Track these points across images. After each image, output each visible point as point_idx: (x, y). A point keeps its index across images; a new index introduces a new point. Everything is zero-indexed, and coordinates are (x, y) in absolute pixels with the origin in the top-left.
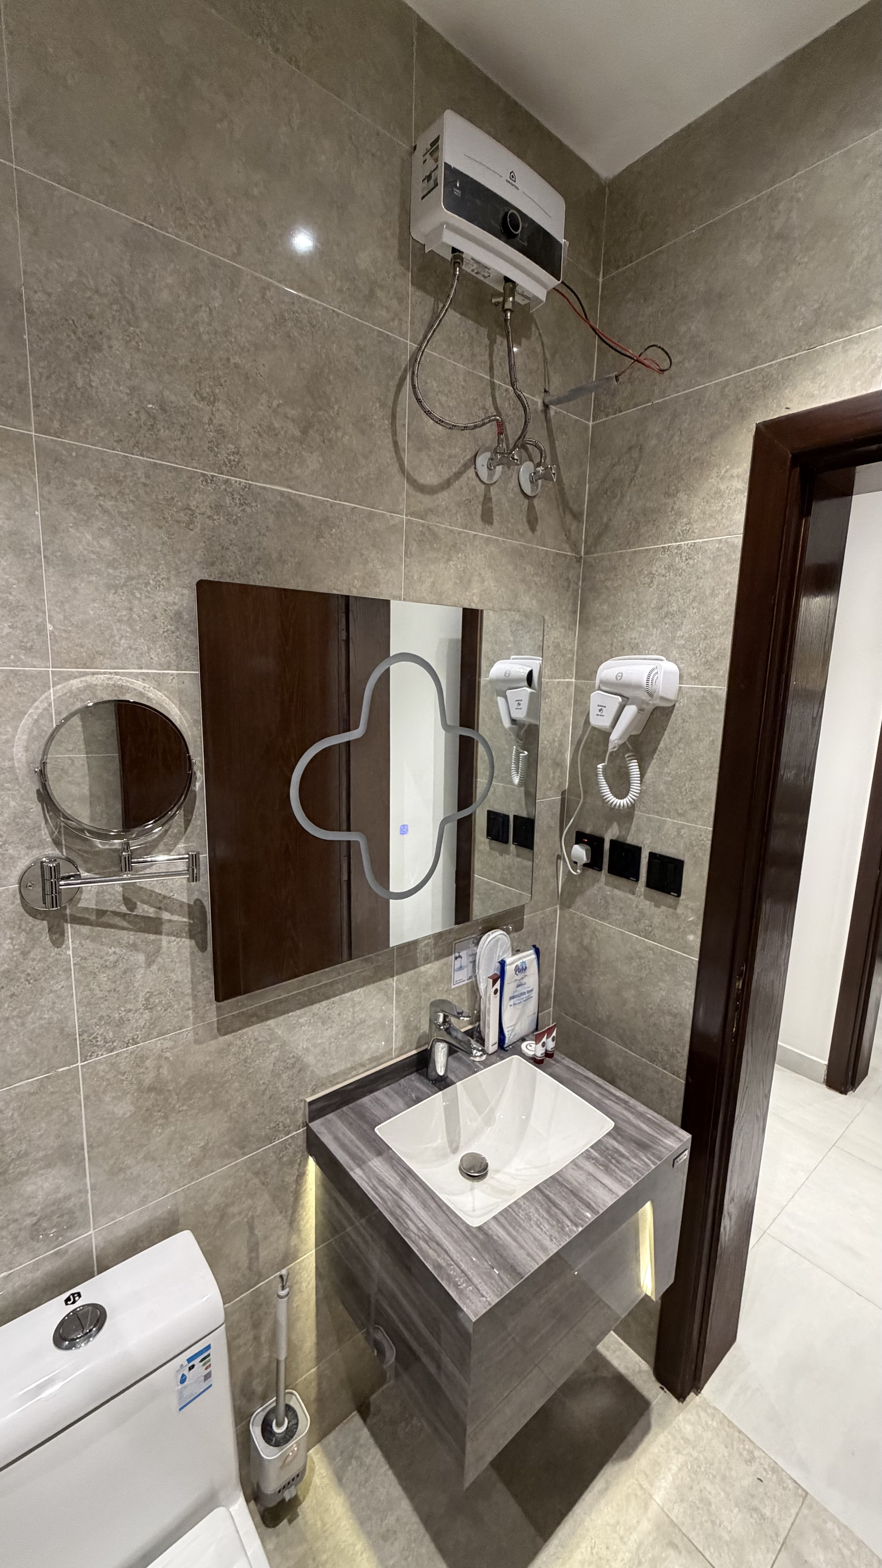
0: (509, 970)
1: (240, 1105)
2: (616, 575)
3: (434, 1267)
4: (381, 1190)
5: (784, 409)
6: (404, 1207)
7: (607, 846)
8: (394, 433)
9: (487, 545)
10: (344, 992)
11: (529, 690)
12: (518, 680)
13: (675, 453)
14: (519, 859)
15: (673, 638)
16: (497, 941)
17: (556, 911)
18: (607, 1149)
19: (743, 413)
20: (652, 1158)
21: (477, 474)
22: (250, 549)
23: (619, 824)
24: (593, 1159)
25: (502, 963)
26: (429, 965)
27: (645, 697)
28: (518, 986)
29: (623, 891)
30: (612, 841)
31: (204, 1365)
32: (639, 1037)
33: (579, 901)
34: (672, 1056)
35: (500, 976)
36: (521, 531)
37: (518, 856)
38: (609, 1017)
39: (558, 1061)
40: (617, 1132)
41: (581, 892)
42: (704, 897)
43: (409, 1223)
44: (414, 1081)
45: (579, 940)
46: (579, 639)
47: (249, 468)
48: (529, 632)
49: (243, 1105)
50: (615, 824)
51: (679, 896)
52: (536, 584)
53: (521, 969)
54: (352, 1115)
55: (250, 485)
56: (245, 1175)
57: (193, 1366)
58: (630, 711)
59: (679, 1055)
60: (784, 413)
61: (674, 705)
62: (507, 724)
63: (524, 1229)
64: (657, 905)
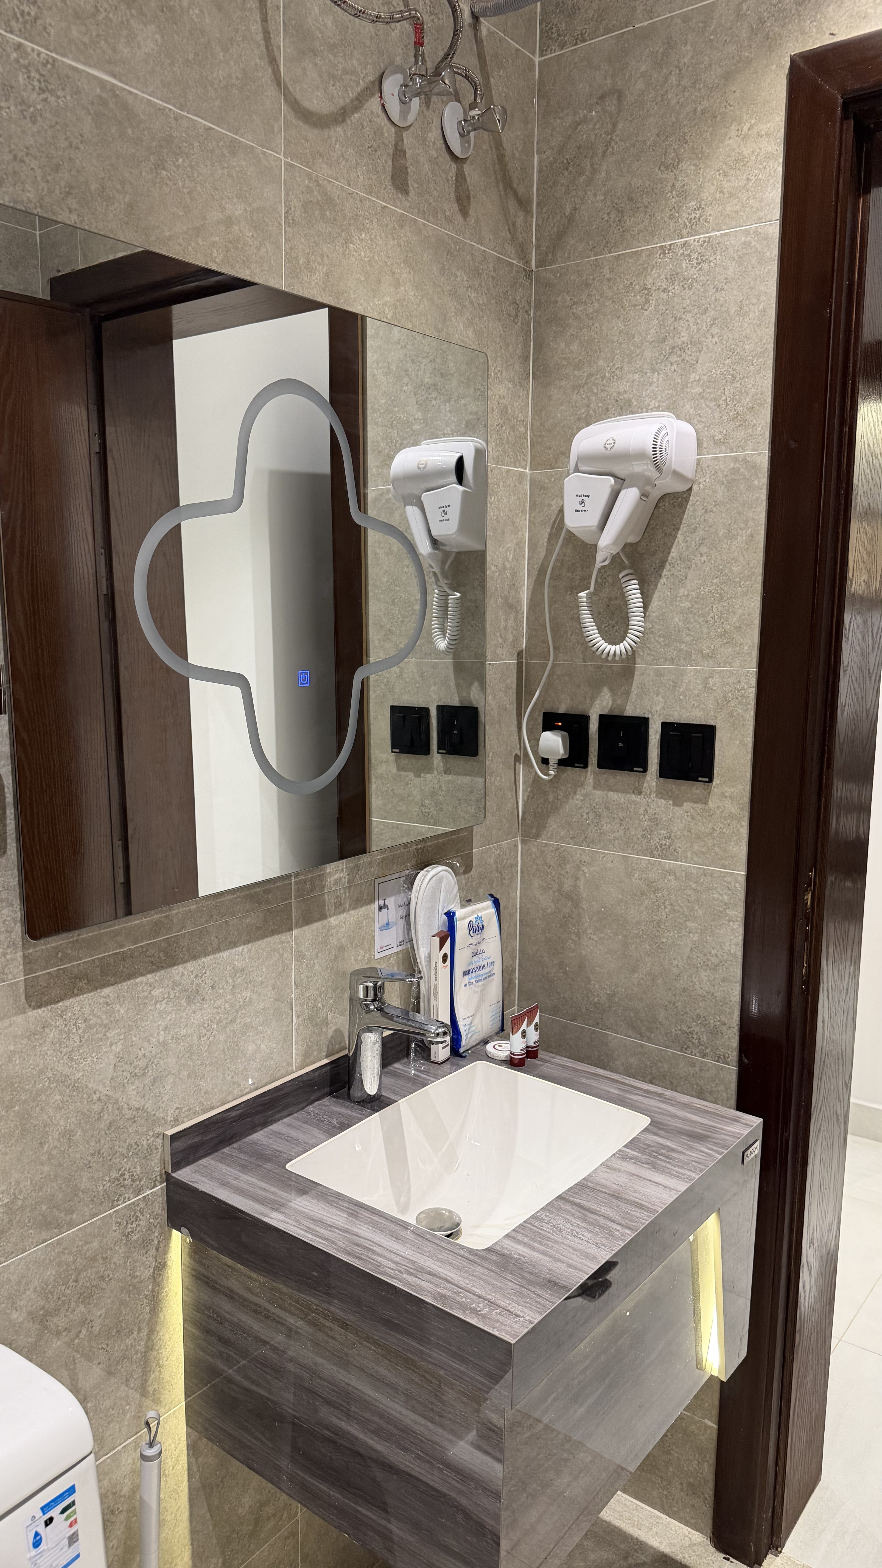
0: (461, 927)
1: (62, 1135)
2: (590, 296)
3: (435, 1298)
4: (322, 1231)
5: (827, 36)
6: (366, 1244)
7: (594, 726)
8: (264, 19)
9: (402, 227)
10: (218, 950)
11: (461, 488)
12: (440, 473)
13: (673, 102)
14: (450, 777)
15: (685, 386)
16: (440, 881)
17: (516, 846)
18: (649, 1146)
19: (770, 43)
20: (714, 1148)
21: (383, 106)
22: (57, 168)
23: (611, 690)
24: (631, 1159)
25: (450, 916)
26: (342, 916)
27: (650, 471)
28: (474, 955)
29: (623, 792)
30: (601, 717)
31: (67, 1519)
32: (662, 1015)
33: (553, 824)
34: (715, 1032)
35: (448, 934)
36: (448, 213)
37: (447, 771)
38: (611, 997)
39: (545, 1061)
40: (656, 1126)
41: (555, 809)
42: (748, 775)
43: (380, 1259)
44: (329, 1106)
45: (556, 886)
46: (535, 404)
47: (52, 31)
48: (449, 401)
49: (68, 1135)
50: (606, 690)
51: (711, 780)
52: (471, 303)
53: (476, 929)
54: (242, 1156)
55: (55, 60)
56: (74, 1261)
57: (51, 1520)
58: (629, 497)
59: (724, 1029)
60: (828, 40)
61: (691, 489)
62: (424, 547)
63: (556, 1242)
64: (678, 803)
